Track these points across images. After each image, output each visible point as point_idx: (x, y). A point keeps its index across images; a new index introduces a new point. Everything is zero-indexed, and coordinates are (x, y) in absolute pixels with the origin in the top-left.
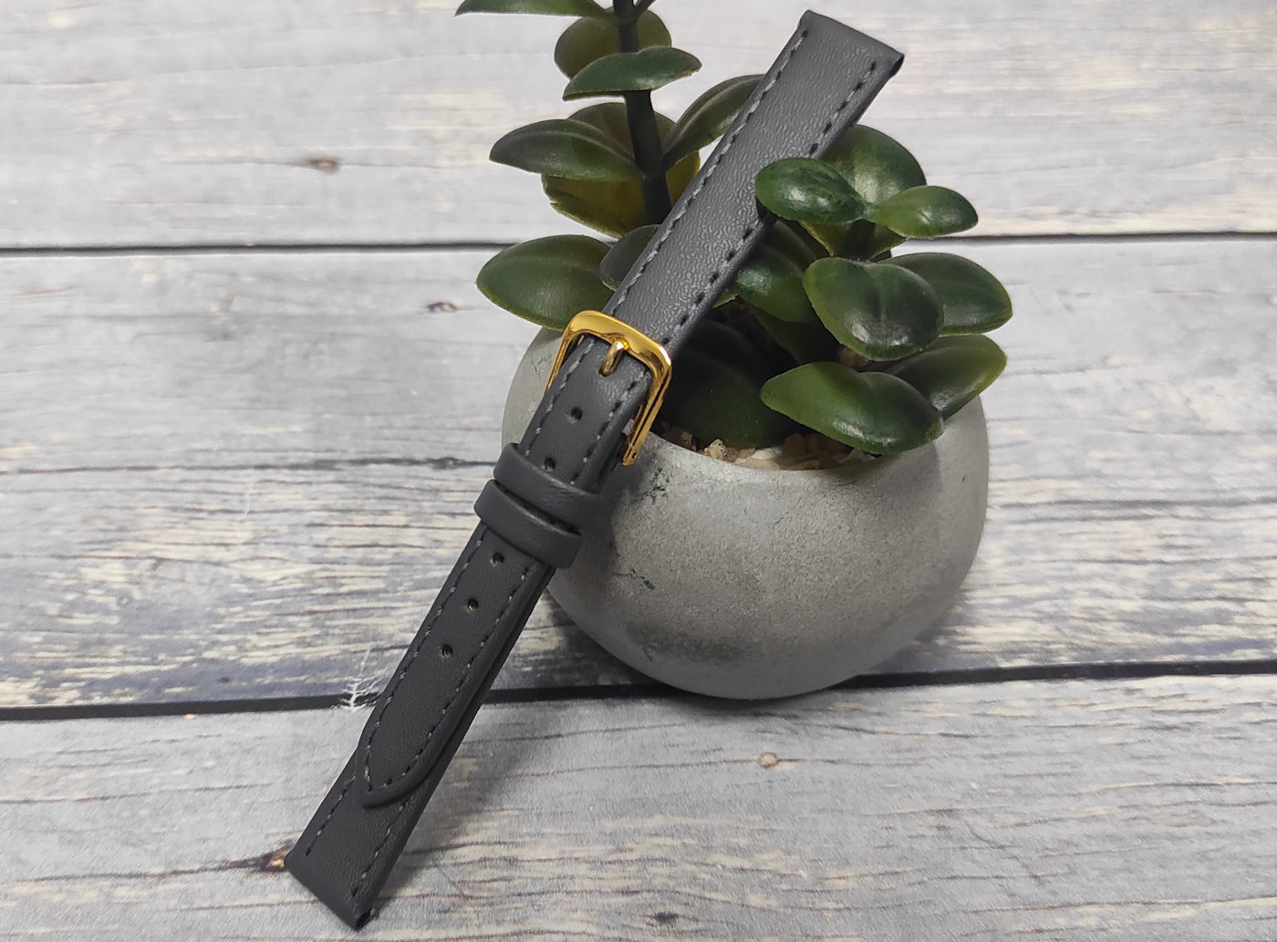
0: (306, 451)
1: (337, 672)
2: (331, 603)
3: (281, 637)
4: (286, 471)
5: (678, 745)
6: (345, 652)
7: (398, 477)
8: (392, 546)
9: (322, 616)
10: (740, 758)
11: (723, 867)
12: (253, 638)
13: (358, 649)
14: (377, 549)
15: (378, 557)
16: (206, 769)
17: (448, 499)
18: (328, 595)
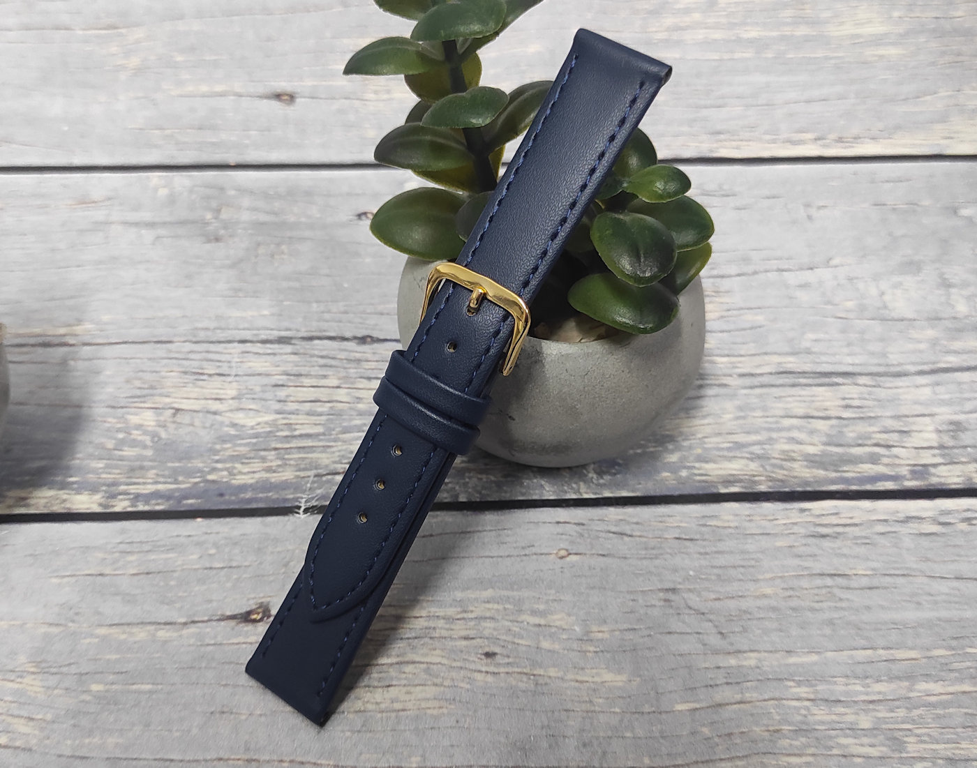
0: (272, 329)
1: (292, 490)
2: (289, 442)
3: (257, 466)
4: (259, 345)
5: (506, 543)
6: (297, 477)
7: (334, 350)
8: (329, 402)
9: (282, 451)
10: (546, 552)
11: (528, 623)
12: (238, 466)
13: (306, 475)
14: (319, 404)
15: (319, 408)
16: (210, 555)
17: (367, 367)
18: (287, 437)
